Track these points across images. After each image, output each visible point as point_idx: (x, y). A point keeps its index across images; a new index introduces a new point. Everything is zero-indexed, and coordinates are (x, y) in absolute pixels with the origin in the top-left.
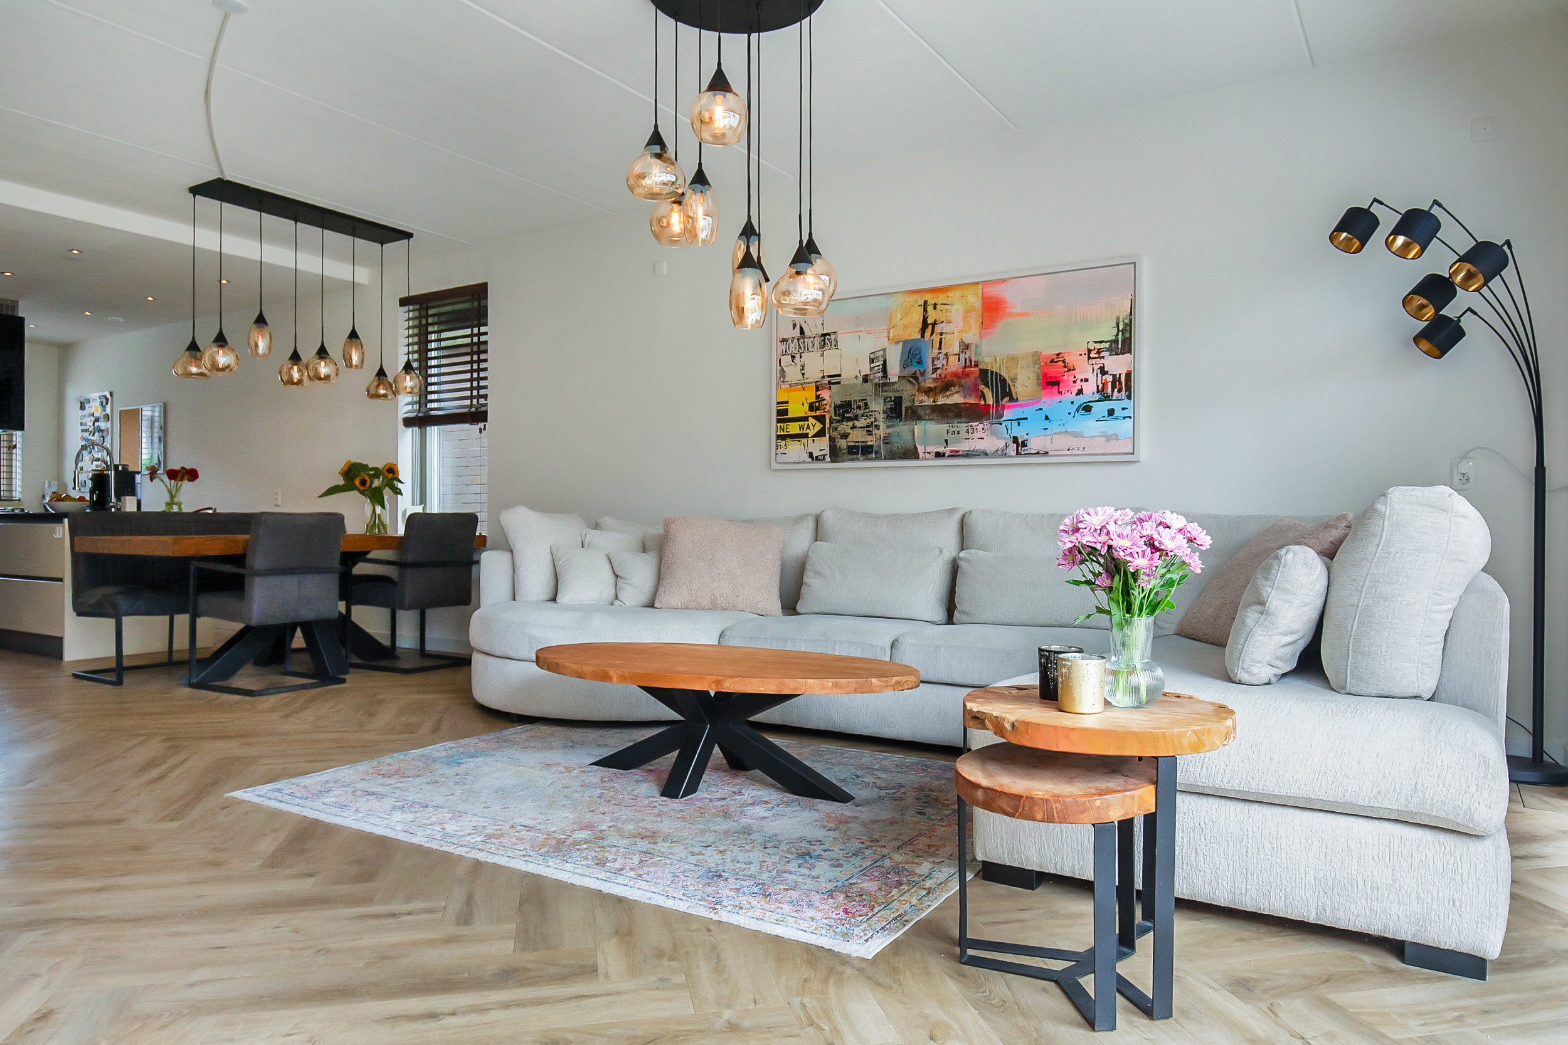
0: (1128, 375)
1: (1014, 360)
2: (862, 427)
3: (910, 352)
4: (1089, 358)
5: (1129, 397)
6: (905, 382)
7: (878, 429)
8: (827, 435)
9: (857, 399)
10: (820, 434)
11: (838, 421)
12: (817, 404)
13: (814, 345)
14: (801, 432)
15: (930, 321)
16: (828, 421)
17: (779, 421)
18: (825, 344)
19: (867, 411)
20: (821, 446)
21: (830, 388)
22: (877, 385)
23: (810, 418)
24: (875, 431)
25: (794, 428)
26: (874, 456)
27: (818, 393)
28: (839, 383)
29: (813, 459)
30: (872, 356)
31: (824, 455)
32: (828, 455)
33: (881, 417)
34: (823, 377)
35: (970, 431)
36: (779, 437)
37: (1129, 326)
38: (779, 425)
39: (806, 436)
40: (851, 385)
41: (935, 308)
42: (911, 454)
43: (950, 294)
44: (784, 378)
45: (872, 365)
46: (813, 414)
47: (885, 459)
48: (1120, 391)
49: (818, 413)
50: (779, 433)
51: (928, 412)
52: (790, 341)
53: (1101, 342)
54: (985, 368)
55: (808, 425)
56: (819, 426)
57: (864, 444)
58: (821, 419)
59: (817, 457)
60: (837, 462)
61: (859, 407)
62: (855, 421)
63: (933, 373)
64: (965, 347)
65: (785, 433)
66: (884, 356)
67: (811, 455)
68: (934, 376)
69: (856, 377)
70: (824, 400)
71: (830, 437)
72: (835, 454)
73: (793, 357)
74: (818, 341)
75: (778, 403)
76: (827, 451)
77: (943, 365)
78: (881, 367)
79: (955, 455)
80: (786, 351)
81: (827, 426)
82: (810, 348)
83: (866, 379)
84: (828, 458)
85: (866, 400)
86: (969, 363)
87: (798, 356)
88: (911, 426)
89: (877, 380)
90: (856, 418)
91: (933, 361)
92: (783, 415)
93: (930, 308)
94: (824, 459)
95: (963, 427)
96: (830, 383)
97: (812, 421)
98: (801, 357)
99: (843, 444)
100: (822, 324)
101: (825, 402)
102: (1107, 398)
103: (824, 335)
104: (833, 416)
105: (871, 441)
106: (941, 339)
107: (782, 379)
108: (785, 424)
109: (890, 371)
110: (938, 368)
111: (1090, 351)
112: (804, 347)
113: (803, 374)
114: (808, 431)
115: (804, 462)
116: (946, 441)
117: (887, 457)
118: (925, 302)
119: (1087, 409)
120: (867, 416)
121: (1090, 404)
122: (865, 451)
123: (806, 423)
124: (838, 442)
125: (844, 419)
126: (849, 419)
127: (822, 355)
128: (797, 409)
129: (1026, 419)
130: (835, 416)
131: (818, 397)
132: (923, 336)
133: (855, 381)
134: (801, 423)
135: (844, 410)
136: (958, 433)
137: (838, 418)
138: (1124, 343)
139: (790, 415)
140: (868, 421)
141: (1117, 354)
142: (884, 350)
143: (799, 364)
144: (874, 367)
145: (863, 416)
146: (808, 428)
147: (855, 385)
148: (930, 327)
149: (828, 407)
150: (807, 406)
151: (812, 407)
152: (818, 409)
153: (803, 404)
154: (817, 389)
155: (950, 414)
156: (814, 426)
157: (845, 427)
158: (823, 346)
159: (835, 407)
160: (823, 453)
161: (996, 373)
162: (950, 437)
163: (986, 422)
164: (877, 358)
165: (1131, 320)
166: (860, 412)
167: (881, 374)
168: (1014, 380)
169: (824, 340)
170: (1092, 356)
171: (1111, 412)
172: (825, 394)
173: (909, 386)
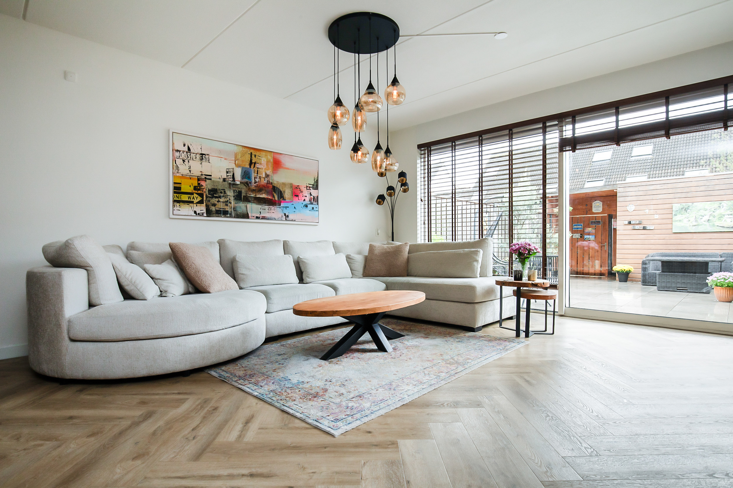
0: (317, 197)
1: (284, 184)
2: (222, 202)
3: (245, 172)
4: (307, 189)
5: (318, 204)
6: (243, 185)
7: (231, 204)
8: (205, 203)
9: (220, 188)
10: (201, 202)
11: (210, 197)
12: (198, 187)
13: (196, 158)
14: (190, 200)
15: (253, 161)
16: (205, 197)
17: (175, 192)
18: (202, 158)
19: (226, 195)
20: (201, 209)
21: (206, 181)
22: (230, 184)
23: (194, 194)
24: (229, 205)
25: (185, 198)
26: (229, 216)
27: (199, 182)
28: (211, 179)
29: (196, 214)
30: (227, 170)
31: (203, 213)
32: (205, 213)
33: (232, 198)
34: (202, 175)
35: (269, 209)
36: (174, 201)
37: (317, 180)
38: (175, 195)
39: (192, 202)
40: (217, 181)
41: (255, 157)
42: (245, 216)
43: (261, 153)
44: (178, 170)
45: (228, 174)
46: (196, 192)
47: (234, 217)
48: (315, 202)
49: (199, 192)
50: (175, 199)
51: (253, 199)
52: (181, 152)
53: (310, 184)
54: (274, 185)
55: (193, 197)
56: (199, 199)
57: (224, 210)
58: (201, 195)
59: (199, 214)
60: (210, 217)
61: (221, 193)
62: (219, 199)
63: (255, 184)
64: (267, 176)
65: (179, 199)
66: (233, 171)
67: (195, 212)
68: (255, 185)
69: (220, 178)
70: (203, 186)
71: (206, 205)
72: (209, 213)
73: (184, 161)
74: (198, 156)
75: (174, 183)
76: (205, 211)
77: (259, 181)
78: (232, 176)
79: (264, 218)
80: (179, 157)
81: (205, 199)
82: (194, 159)
83: (224, 180)
84: (205, 215)
85: (225, 189)
86: (269, 183)
87: (187, 161)
88: (246, 204)
89: (230, 182)
90: (220, 197)
91: (255, 179)
92: (177, 190)
93: (253, 156)
94: (203, 215)
95: (267, 207)
96: (205, 178)
97: (195, 195)
98: (189, 162)
99: (213, 209)
100: (201, 149)
101: (203, 187)
102: (312, 204)
103: (202, 154)
104: (208, 194)
105: (228, 209)
106: (258, 170)
107: (177, 171)
108: (179, 195)
109: (236, 179)
110: (257, 182)
111: (307, 187)
112: (191, 158)
113: (190, 171)
114: (193, 200)
115: (191, 216)
116: (260, 212)
117: (235, 217)
118: (251, 153)
119: (307, 206)
120: (225, 197)
121: (308, 205)
122: (225, 213)
123: (192, 196)
124: (211, 207)
125: (213, 197)
126: (216, 197)
127: (201, 164)
128: (186, 187)
129: (288, 207)
130: (209, 194)
131: (199, 184)
132: (250, 167)
133: (219, 180)
134: (189, 195)
135: (213, 192)
136: (265, 209)
137: (210, 196)
138: (316, 186)
139: (182, 191)
140: (226, 199)
141: (314, 189)
142: (233, 169)
143: (187, 165)
144: (228, 176)
145: (223, 196)
146: (193, 198)
147: (219, 182)
148: (253, 164)
149: (204, 190)
150: (192, 188)
151: (195, 188)
152: (199, 190)
153: (190, 186)
154: (198, 180)
155: (262, 201)
156: (197, 198)
157: (214, 201)
158: (202, 159)
159: (209, 190)
160: (202, 212)
161: (277, 188)
162: (261, 211)
163: (275, 207)
164: (230, 172)
165: (318, 179)
166: (222, 195)
167: (231, 179)
168: (284, 192)
169: (202, 157)
170: (308, 188)
171: (313, 208)
172: (202, 183)
173: (244, 187)
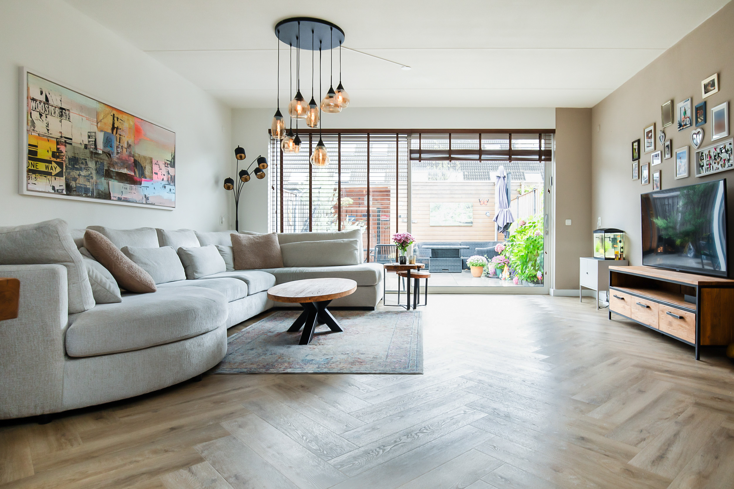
0: (174, 176)
1: (145, 158)
2: (84, 176)
3: (107, 139)
4: (165, 166)
5: (175, 185)
6: (105, 155)
7: (92, 179)
8: (64, 177)
9: (81, 157)
10: (60, 174)
11: (71, 169)
12: (57, 154)
13: (55, 112)
14: (47, 170)
15: (116, 126)
16: (64, 168)
17: (30, 158)
18: (62, 114)
19: (87, 166)
20: (60, 183)
21: (66, 146)
22: (91, 153)
23: (53, 163)
24: (91, 180)
25: (42, 167)
26: (90, 195)
27: (58, 147)
28: (71, 144)
29: (55, 191)
30: (89, 134)
31: (62, 190)
32: (65, 190)
33: (94, 172)
34: (61, 137)
35: (131, 189)
36: (29, 171)
37: (174, 156)
38: (30, 162)
39: (50, 174)
40: (79, 147)
41: (118, 120)
42: (107, 196)
43: (124, 116)
44: (34, 128)
45: (90, 140)
46: (55, 160)
47: (96, 198)
48: (172, 182)
49: (58, 160)
50: (30, 168)
51: (115, 175)
52: (38, 102)
53: (168, 161)
54: (136, 159)
55: (52, 167)
56: (58, 170)
57: (85, 186)
58: (60, 165)
59: (58, 190)
60: (70, 195)
61: (82, 163)
62: (80, 171)
63: (117, 154)
64: (129, 146)
65: (35, 169)
66: (95, 136)
67: (54, 188)
68: (117, 156)
69: (81, 144)
70: (62, 152)
71: (66, 178)
72: (69, 190)
73: (41, 115)
74: (58, 111)
75: (29, 145)
76: (64, 187)
77: (121, 151)
78: (94, 142)
79: (126, 200)
80: (35, 108)
81: (64, 170)
82: (52, 113)
83: (86, 147)
84: (65, 192)
85: (86, 159)
86: (130, 155)
87: (44, 115)
88: (108, 181)
89: (92, 150)
90: (81, 169)
91: (117, 148)
92: (33, 155)
93: (116, 119)
94: (62, 192)
95: (128, 186)
96: (65, 142)
97: (54, 164)
98: (46, 117)
99: (73, 184)
100: (61, 101)
101: (63, 154)
102: (169, 184)
103: (62, 109)
104: (68, 165)
105: (89, 185)
106: (120, 137)
107: (32, 128)
108: (35, 162)
109: (98, 147)
110: (119, 153)
111: (165, 163)
112: (49, 111)
113: (48, 130)
114: (51, 171)
115: (49, 193)
116: (122, 192)
117: (97, 197)
118: (114, 115)
119: (165, 187)
120: (86, 170)
121: (166, 185)
122: (85, 192)
123: (50, 165)
124: (71, 182)
125: (74, 168)
126: (77, 169)
127: (61, 122)
128: (43, 153)
129: (148, 187)
130: (69, 165)
131: (58, 149)
132: (113, 133)
133: (80, 146)
134: (47, 164)
135: (74, 161)
136: (127, 189)
137: (70, 167)
138: (172, 164)
139: (39, 157)
140: (87, 173)
141: (172, 167)
142: (95, 133)
143: (45, 122)
144: (90, 141)
145: (84, 169)
146: (52, 169)
147: (79, 148)
148: (116, 129)
149: (64, 158)
150: (50, 154)
151: (54, 155)
152: (58, 157)
153: (48, 151)
154: (58, 144)
155: (124, 178)
156: (55, 169)
157: (75, 173)
158: (61, 116)
159: (69, 159)
160: (61, 188)
161: (138, 162)
162: (123, 190)
163: (136, 186)
164: (92, 136)
165: (175, 155)
166: (83, 166)
167: (93, 147)
168: (145, 168)
169: (62, 112)
170: (166, 165)
171: (170, 190)
172: (62, 148)
173: (107, 158)
